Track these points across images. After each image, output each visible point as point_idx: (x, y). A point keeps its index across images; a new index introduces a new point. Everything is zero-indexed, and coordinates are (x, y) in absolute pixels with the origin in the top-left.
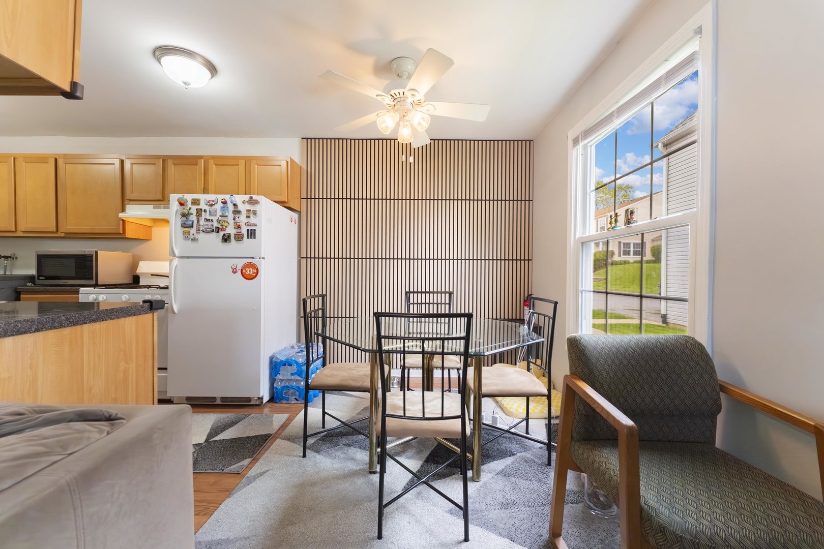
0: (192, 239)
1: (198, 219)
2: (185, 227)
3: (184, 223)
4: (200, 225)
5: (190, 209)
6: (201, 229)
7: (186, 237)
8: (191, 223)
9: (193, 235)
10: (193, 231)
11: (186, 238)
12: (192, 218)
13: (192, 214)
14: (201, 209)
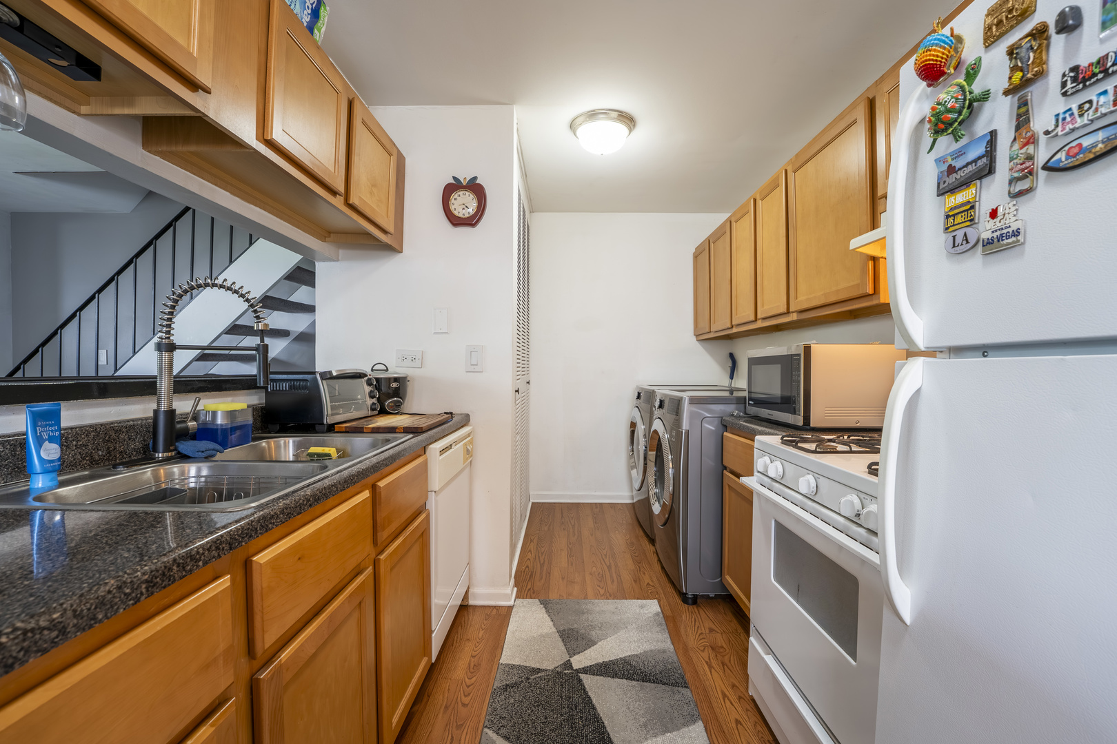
0: (989, 243)
1: (1024, 103)
2: (952, 190)
3: (951, 170)
4: (1032, 140)
5: (972, 74)
6: (1042, 156)
7: (959, 240)
8: (980, 149)
9: (994, 214)
10: (993, 192)
11: (960, 246)
12: (991, 121)
13: (985, 96)
14: (1040, 33)
